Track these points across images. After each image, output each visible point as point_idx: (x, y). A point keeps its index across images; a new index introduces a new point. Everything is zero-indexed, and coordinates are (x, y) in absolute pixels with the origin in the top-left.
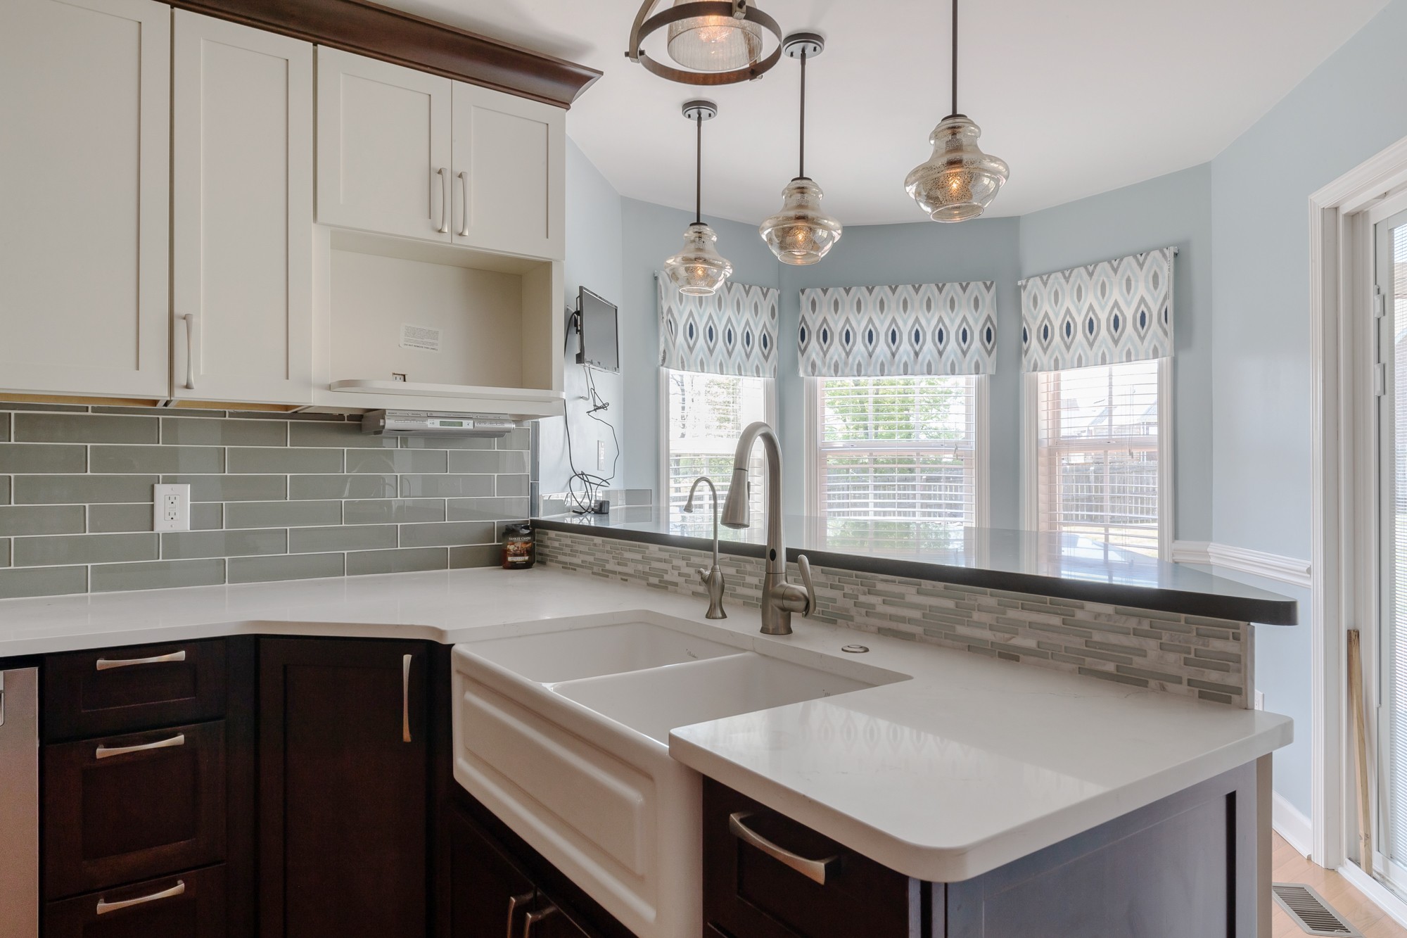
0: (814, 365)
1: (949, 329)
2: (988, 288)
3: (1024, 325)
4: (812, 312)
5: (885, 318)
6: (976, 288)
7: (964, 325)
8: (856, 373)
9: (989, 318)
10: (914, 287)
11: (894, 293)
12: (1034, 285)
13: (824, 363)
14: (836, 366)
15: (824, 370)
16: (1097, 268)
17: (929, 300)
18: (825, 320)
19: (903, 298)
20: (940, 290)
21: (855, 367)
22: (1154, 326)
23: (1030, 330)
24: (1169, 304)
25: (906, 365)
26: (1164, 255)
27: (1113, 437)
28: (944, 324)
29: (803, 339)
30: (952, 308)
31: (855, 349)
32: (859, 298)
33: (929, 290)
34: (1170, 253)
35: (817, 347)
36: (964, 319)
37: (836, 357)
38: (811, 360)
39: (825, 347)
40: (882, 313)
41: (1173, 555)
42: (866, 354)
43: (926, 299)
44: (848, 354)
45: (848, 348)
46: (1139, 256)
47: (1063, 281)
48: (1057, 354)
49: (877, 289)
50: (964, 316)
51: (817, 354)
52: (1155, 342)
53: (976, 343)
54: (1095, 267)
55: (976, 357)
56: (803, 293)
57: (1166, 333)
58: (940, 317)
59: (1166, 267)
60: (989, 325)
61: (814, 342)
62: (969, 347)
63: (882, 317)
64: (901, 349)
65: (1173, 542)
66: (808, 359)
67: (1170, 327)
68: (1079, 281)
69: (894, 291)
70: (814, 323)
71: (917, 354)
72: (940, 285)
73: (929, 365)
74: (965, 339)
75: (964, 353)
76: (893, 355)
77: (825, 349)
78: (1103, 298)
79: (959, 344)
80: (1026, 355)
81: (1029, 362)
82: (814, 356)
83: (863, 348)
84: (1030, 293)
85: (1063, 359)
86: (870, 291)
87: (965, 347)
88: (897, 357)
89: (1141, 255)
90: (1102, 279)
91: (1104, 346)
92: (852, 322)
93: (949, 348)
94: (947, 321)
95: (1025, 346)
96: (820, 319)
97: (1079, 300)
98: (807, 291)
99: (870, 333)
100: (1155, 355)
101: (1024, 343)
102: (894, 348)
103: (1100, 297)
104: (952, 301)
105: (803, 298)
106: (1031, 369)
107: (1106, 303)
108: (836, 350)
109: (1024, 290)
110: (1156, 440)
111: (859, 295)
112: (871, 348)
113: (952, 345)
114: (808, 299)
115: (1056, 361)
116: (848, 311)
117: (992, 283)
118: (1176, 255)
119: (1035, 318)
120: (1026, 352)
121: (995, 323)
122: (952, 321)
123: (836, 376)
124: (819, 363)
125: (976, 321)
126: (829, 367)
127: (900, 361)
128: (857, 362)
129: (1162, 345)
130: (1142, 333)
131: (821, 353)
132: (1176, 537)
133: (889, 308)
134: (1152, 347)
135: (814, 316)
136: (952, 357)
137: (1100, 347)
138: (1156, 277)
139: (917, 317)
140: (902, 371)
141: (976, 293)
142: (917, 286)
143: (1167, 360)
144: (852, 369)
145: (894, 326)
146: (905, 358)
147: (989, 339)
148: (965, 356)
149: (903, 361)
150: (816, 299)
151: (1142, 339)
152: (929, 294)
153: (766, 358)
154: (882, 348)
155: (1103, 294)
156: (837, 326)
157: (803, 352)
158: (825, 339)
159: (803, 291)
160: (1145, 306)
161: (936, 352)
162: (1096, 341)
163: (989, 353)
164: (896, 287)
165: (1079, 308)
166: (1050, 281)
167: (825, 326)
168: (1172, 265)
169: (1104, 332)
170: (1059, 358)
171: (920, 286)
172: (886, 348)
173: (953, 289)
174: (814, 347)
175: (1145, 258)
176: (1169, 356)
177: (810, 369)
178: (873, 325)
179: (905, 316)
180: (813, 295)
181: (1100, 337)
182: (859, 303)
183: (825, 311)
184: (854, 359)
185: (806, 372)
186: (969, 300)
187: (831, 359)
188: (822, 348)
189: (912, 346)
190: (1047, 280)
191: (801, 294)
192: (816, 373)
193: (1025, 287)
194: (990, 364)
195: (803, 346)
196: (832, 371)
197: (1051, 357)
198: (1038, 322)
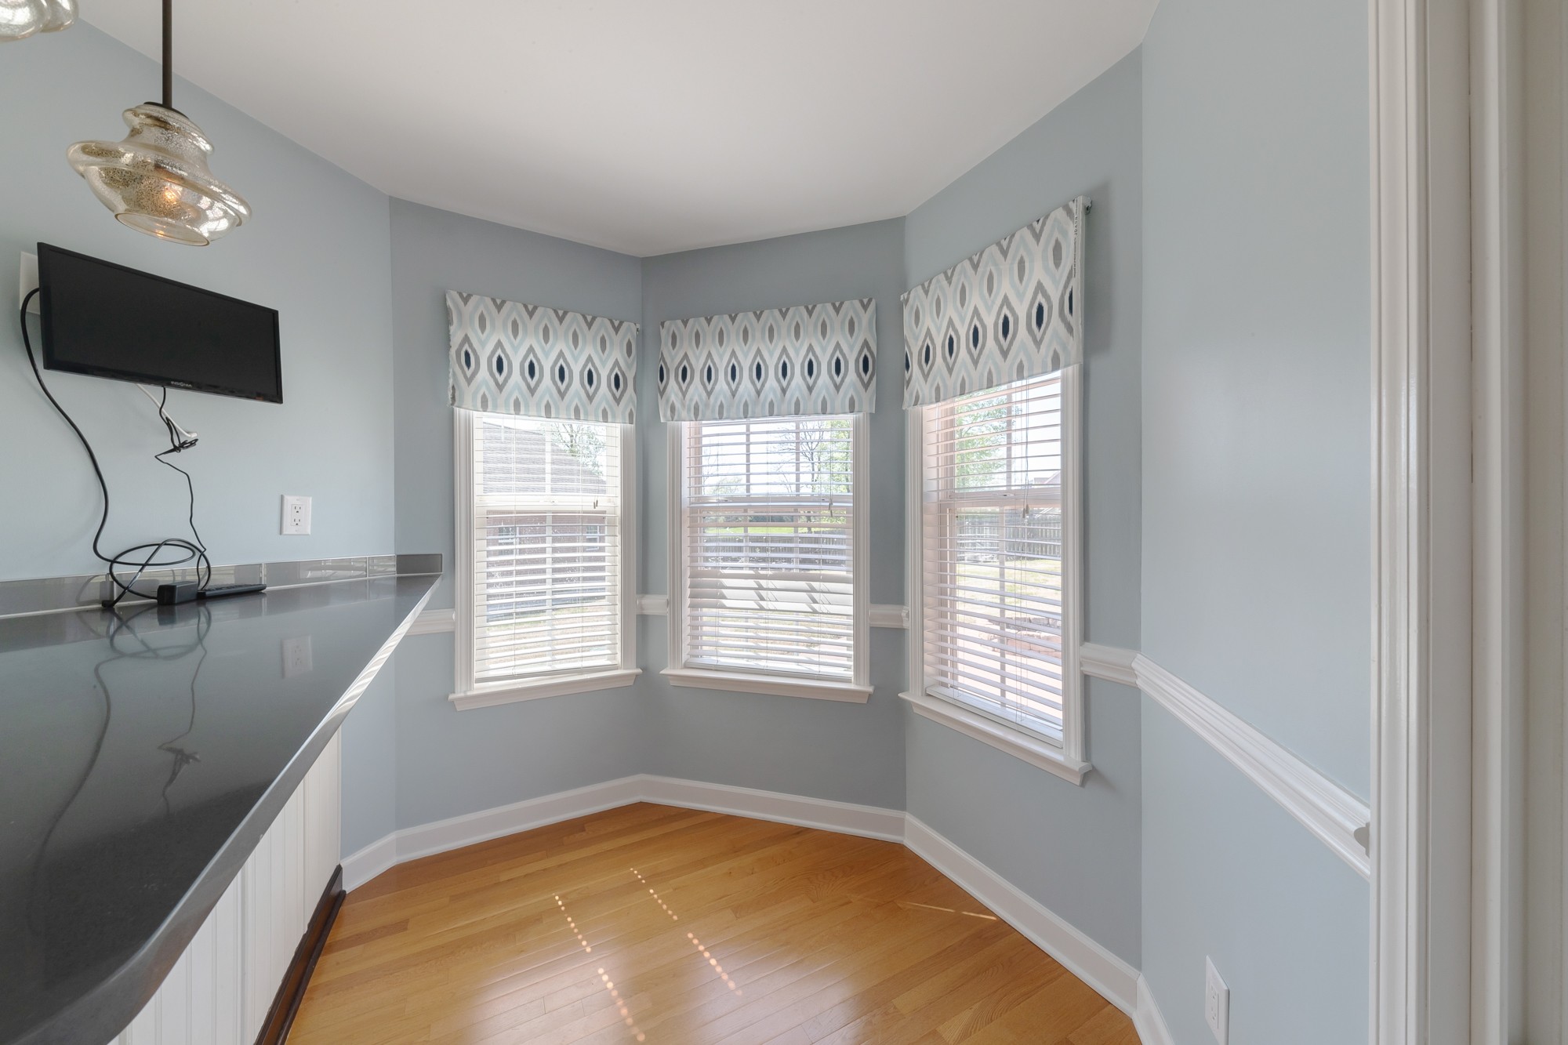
0: (673, 409)
1: (820, 359)
2: (865, 307)
3: (906, 349)
4: (671, 348)
5: (750, 349)
6: (851, 307)
7: (838, 354)
8: (717, 416)
9: (866, 344)
10: (781, 311)
11: (758, 320)
12: (916, 296)
13: (683, 405)
14: (696, 408)
15: (684, 414)
16: (983, 255)
17: (798, 326)
18: (686, 356)
19: (768, 325)
20: (810, 313)
21: (717, 409)
22: (1054, 322)
23: (911, 354)
24: (1076, 284)
25: (771, 404)
26: (1069, 212)
27: (1013, 488)
28: (814, 354)
29: (662, 379)
30: (824, 334)
31: (717, 387)
32: (721, 329)
33: (798, 313)
34: (1077, 208)
35: (676, 387)
36: (838, 346)
37: (696, 398)
38: (671, 402)
39: (684, 386)
40: (745, 345)
41: (1081, 665)
42: (729, 393)
43: (794, 324)
44: (709, 394)
45: (709, 387)
46: (1035, 224)
47: (945, 283)
48: (938, 380)
49: (740, 316)
50: (838, 343)
51: (676, 395)
52: (1056, 346)
53: (851, 376)
54: (981, 255)
55: (851, 392)
56: (663, 327)
57: (1070, 329)
58: (810, 345)
59: (1071, 228)
60: (865, 351)
61: (672, 384)
62: (843, 381)
63: (746, 348)
64: (767, 385)
65: (1081, 645)
66: (667, 401)
67: (1077, 320)
68: (962, 279)
69: (758, 317)
70: (673, 360)
71: (784, 391)
72: (810, 307)
73: (797, 403)
74: (838, 371)
75: (837, 388)
76: (758, 393)
77: (684, 389)
78: (990, 295)
79: (831, 378)
80: (908, 386)
81: (911, 394)
82: (673, 398)
83: (725, 387)
84: (912, 308)
85: (945, 386)
86: (733, 319)
87: (838, 380)
88: (762, 395)
89: (1038, 221)
90: (988, 269)
91: (990, 361)
92: (714, 357)
93: (820, 382)
94: (818, 350)
95: (907, 376)
96: (681, 355)
97: (963, 305)
98: (667, 324)
99: (733, 368)
100: (1056, 365)
101: (906, 372)
102: (759, 385)
103: (987, 295)
104: (824, 326)
105: (663, 332)
106: (913, 403)
107: (993, 302)
108: (696, 389)
109: (906, 305)
110: (1059, 493)
111: (721, 325)
112: (734, 387)
113: (824, 378)
114: (668, 332)
115: (938, 389)
116: (710, 345)
117: (870, 301)
118: (1088, 210)
119: (917, 339)
120: (908, 382)
121: (874, 349)
122: (824, 349)
123: (696, 420)
124: (678, 405)
125: (851, 348)
126: (689, 410)
127: (765, 400)
128: (719, 403)
129: (1065, 348)
130: (1039, 335)
131: (680, 394)
132: (1085, 636)
133: (754, 336)
134: (1051, 354)
135: (673, 352)
136: (824, 393)
137: (986, 363)
138: (1057, 249)
139: (784, 347)
140: (767, 413)
141: (851, 313)
142: (784, 310)
143: (1073, 371)
144: (713, 411)
145: (758, 359)
146: (771, 396)
147: (866, 369)
148: (838, 391)
149: (769, 400)
150: (676, 332)
151: (1038, 343)
152: (797, 319)
153: (618, 401)
154: (746, 385)
155: (990, 290)
156: (698, 364)
157: (662, 393)
158: (684, 377)
159: (662, 324)
160: (1043, 295)
161: (804, 388)
162: (982, 356)
163: (866, 386)
164: (761, 313)
165: (963, 315)
166: (932, 287)
167: (685, 363)
168: (1080, 223)
169: (990, 344)
170: (941, 385)
171: (788, 310)
172: (750, 386)
173: (825, 311)
174: (672, 387)
175: (1044, 224)
176: (1074, 363)
177: (669, 413)
178: (736, 359)
179: (771, 347)
180: (673, 328)
181: (986, 351)
182: (721, 333)
183: (686, 346)
184: (716, 399)
185: (665, 416)
186: (843, 322)
187: (691, 400)
188: (681, 388)
189: (778, 381)
190: (929, 286)
191: (661, 327)
192: (676, 418)
193: (907, 301)
194: (867, 401)
195: (662, 387)
196: (692, 415)
197: (932, 385)
198: (920, 343)
